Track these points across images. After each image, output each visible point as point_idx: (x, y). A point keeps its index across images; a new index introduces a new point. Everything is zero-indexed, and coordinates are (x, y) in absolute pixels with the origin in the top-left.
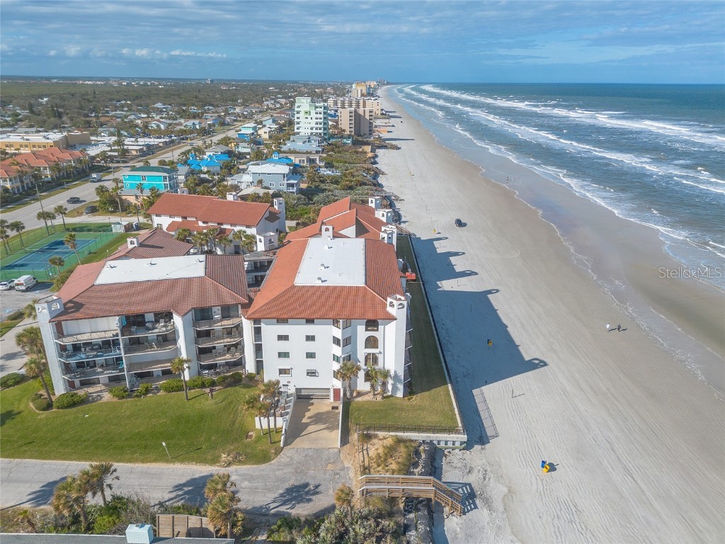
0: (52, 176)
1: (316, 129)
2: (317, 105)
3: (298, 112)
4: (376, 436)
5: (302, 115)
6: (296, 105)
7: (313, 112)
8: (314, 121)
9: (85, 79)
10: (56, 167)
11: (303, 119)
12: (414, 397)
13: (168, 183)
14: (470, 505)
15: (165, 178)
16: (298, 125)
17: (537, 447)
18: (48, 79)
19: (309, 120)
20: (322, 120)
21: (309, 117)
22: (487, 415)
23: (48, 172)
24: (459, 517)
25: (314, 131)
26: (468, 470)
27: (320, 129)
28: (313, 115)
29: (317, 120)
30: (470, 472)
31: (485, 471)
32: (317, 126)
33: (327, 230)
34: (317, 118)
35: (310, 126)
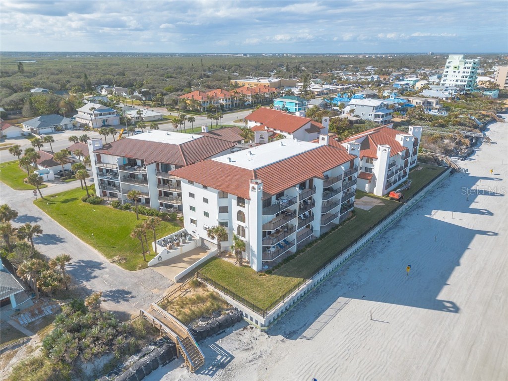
0: (252, 101)
1: (461, 81)
2: (467, 61)
3: (448, 67)
4: (204, 286)
5: (451, 70)
6: (448, 61)
7: (462, 67)
8: (461, 74)
9: (344, 54)
10: (256, 96)
11: (450, 73)
12: (267, 275)
13: (297, 108)
14: (211, 370)
15: (296, 104)
16: (445, 78)
17: (334, 368)
18: (323, 54)
19: (456, 74)
20: (469, 74)
21: (457, 71)
22: (324, 321)
23: (250, 99)
24: (190, 372)
25: (459, 83)
26: (247, 348)
27: (465, 81)
28: (462, 69)
29: (464, 74)
30: (246, 350)
31: (260, 357)
32: (463, 79)
33: (323, 139)
34: (464, 72)
35: (455, 79)
